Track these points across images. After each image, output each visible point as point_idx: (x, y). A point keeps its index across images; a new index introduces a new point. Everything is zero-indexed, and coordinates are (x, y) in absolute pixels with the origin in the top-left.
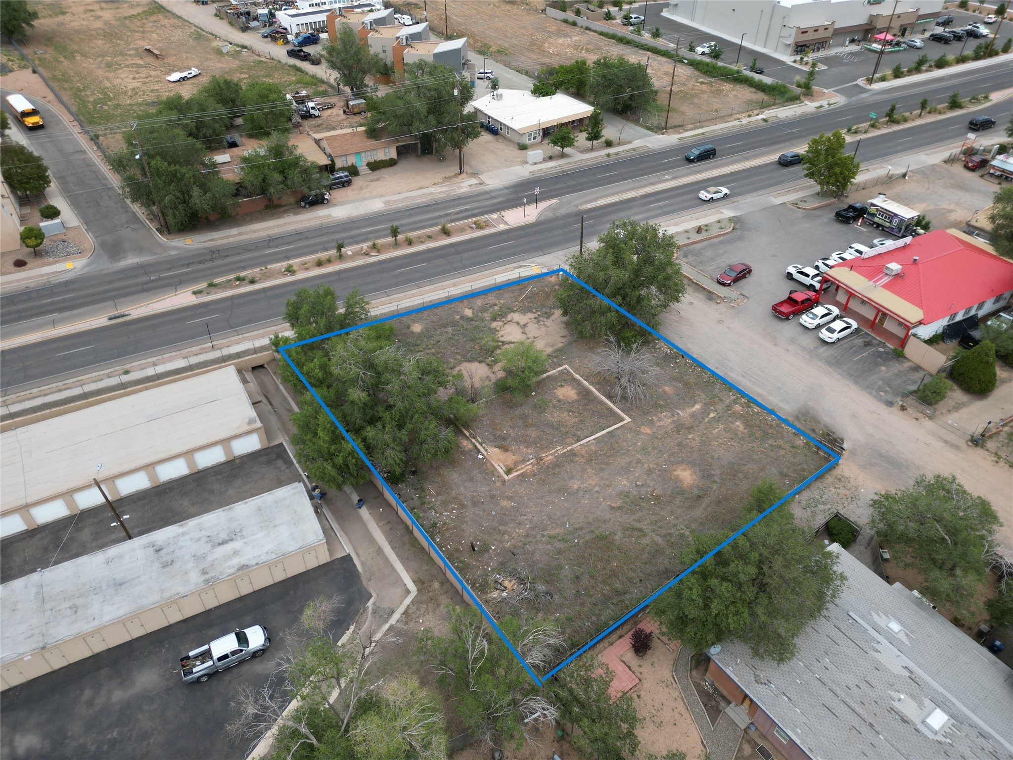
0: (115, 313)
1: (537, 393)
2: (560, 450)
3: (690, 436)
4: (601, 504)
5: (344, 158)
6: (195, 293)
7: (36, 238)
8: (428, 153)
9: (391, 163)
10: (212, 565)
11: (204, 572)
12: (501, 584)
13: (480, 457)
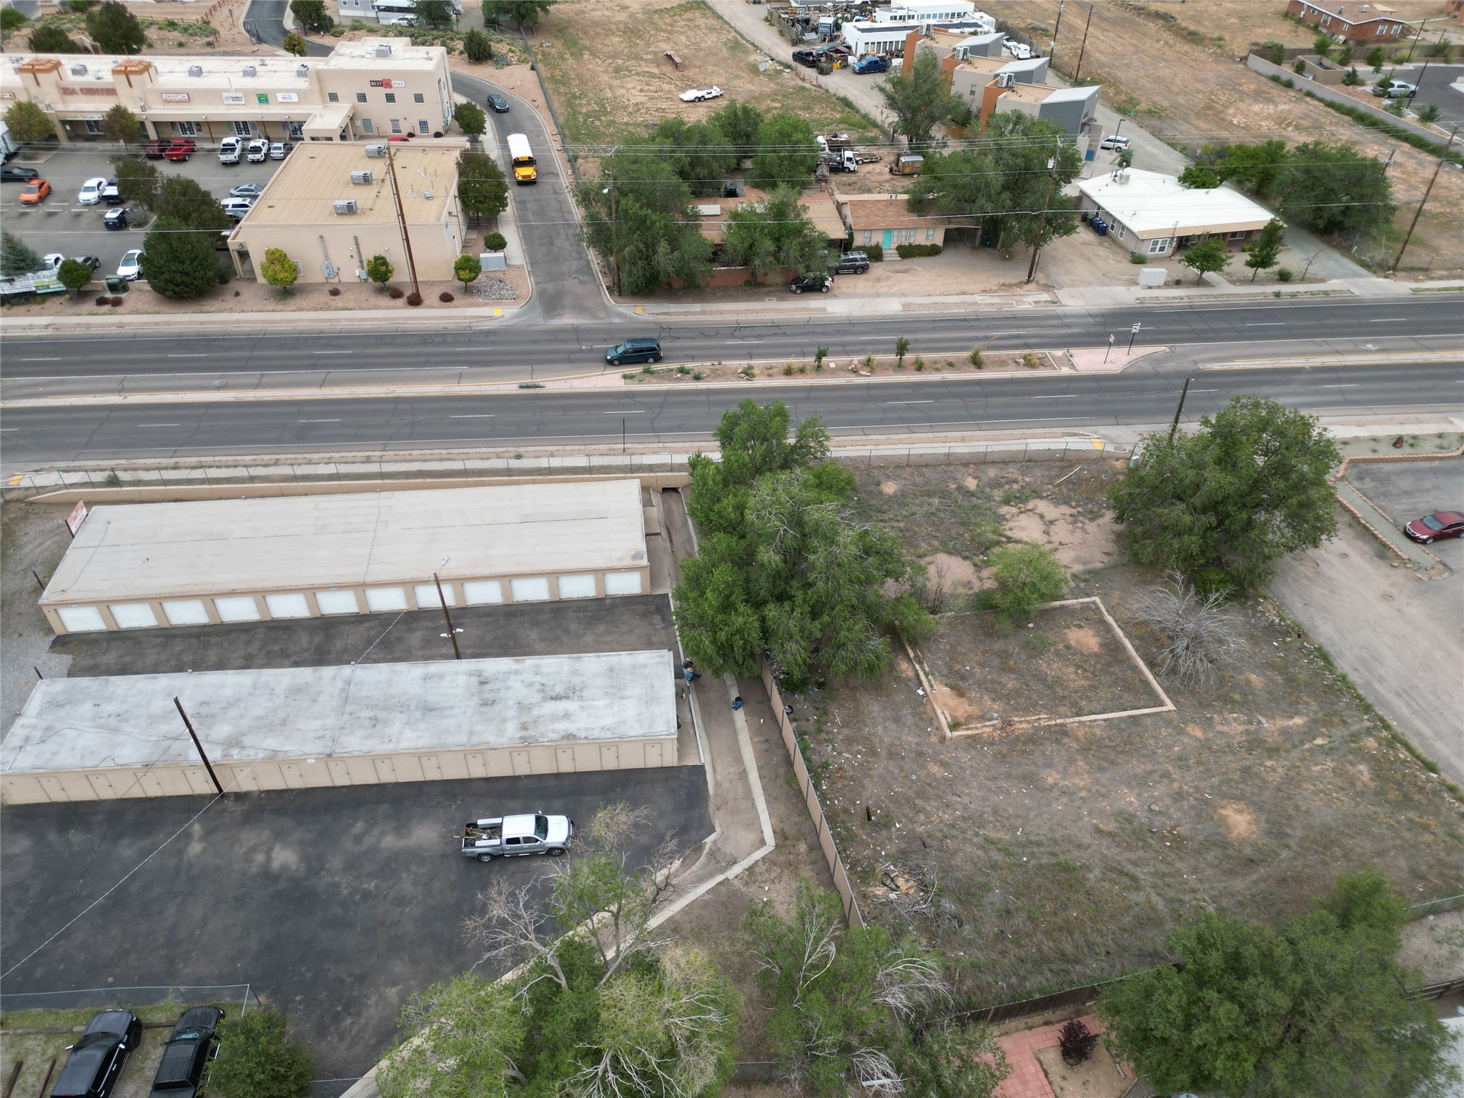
0: (529, 381)
1: (1037, 627)
2: (1044, 720)
3: (1269, 763)
4: (1081, 819)
5: (867, 234)
6: (625, 377)
7: (471, 270)
8: (990, 246)
9: (932, 251)
10: (536, 722)
11: (524, 727)
12: (892, 880)
13: (920, 692)
